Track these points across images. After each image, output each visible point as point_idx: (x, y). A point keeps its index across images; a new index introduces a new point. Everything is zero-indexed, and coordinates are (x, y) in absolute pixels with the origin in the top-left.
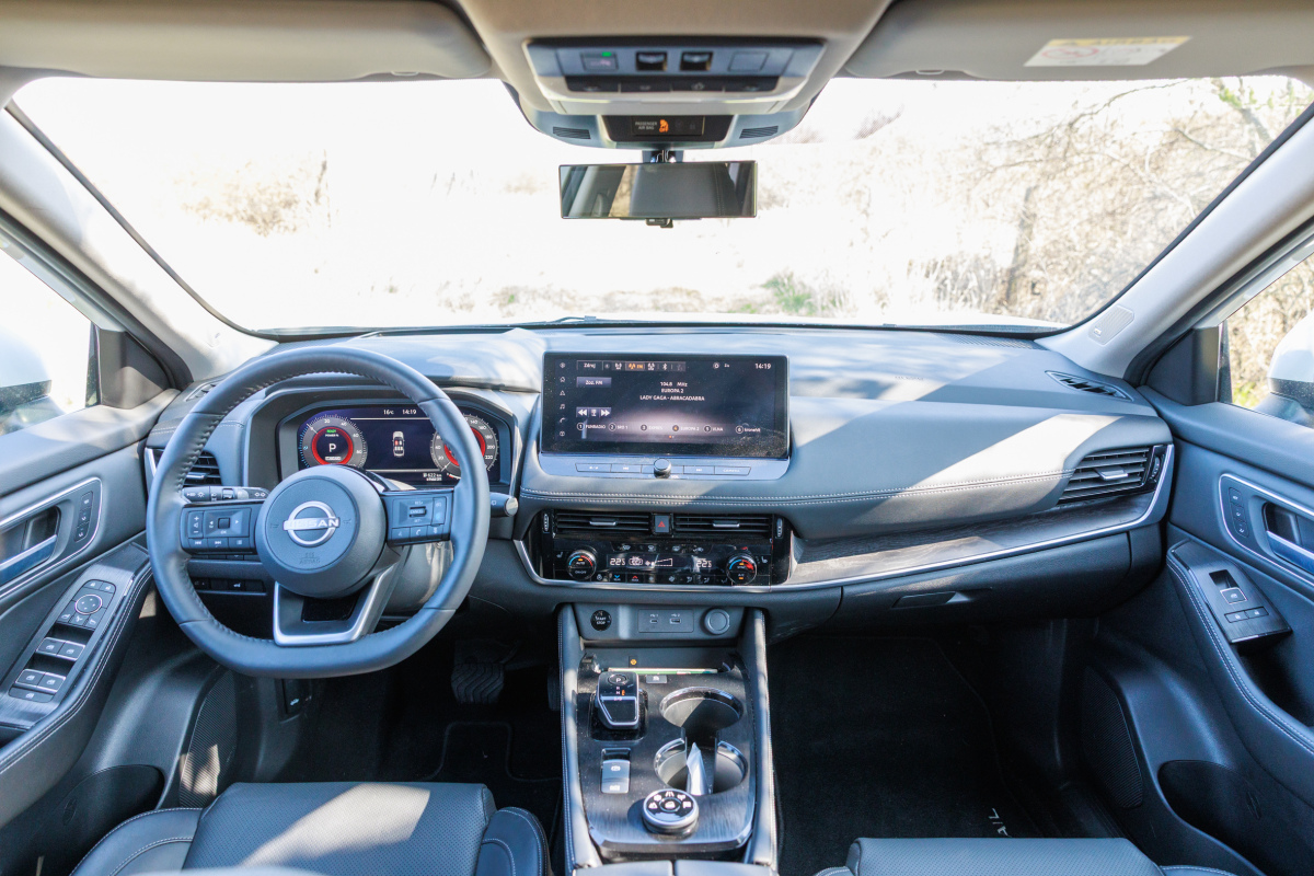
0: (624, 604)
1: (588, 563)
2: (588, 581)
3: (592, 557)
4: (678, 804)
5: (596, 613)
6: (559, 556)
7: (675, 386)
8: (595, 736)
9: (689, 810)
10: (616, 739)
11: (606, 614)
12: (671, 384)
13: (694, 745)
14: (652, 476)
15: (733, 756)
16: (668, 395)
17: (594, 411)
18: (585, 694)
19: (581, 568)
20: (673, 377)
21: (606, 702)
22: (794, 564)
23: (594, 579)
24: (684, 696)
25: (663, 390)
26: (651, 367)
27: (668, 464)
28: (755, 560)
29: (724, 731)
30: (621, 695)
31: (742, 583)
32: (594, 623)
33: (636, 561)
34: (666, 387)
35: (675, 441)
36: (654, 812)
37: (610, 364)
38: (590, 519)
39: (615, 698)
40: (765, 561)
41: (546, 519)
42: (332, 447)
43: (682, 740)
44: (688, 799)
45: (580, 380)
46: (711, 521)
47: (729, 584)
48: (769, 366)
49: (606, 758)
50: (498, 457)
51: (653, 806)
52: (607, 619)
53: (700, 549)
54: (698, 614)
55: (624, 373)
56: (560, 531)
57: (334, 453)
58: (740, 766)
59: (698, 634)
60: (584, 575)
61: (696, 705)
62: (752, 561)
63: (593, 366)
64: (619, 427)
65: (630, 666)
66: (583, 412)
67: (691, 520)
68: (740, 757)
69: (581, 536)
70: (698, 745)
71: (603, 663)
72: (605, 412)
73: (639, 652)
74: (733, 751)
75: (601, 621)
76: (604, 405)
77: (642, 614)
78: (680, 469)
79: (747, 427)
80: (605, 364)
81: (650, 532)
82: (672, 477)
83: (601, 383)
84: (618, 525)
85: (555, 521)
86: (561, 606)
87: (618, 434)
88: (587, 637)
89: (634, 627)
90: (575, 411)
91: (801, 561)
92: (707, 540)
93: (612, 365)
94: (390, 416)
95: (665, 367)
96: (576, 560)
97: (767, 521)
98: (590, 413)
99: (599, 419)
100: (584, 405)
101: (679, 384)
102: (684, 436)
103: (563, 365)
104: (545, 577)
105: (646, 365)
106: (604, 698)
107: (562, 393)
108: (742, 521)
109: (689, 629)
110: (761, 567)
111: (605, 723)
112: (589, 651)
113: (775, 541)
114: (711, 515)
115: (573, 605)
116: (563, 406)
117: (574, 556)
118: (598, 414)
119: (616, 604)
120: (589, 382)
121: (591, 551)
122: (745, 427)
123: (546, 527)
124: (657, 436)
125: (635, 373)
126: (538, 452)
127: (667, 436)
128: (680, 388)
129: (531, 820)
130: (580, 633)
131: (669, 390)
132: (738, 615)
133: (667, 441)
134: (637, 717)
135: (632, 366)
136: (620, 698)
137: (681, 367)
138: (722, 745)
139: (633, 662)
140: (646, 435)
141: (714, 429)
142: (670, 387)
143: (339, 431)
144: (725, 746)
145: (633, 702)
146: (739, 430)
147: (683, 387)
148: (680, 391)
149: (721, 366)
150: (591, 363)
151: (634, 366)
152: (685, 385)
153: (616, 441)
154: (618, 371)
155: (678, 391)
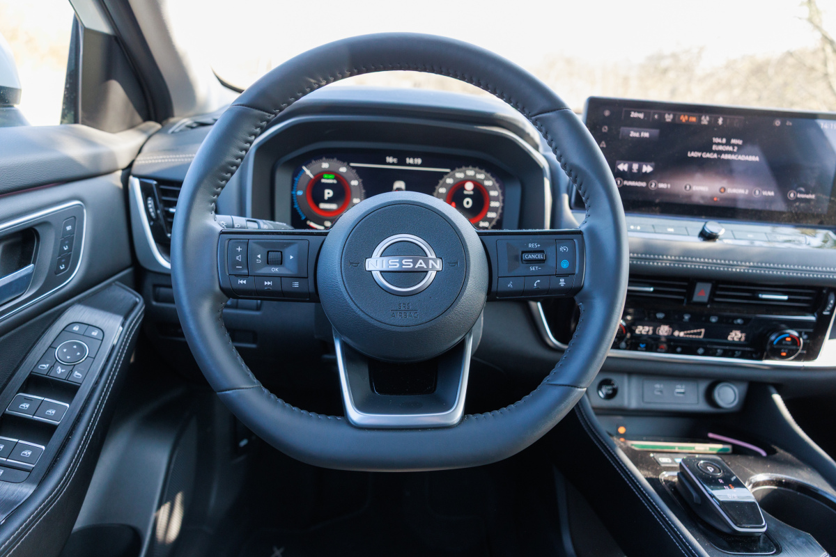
7: (728, 143)
12: (724, 141)
14: (698, 237)
16: (720, 152)
17: (635, 167)
20: (728, 134)
25: (714, 147)
26: (705, 120)
27: (713, 226)
33: (664, 330)
34: (718, 144)
35: (721, 204)
37: (660, 115)
42: (328, 193)
45: (624, 131)
46: (757, 291)
52: (613, 388)
53: (738, 321)
54: (703, 386)
55: (675, 125)
57: (330, 201)
63: (641, 116)
64: (661, 186)
66: (622, 167)
67: (733, 290)
72: (647, 169)
76: (645, 160)
79: (801, 192)
80: (655, 114)
81: (688, 301)
83: (647, 135)
84: (654, 291)
87: (659, 194)
90: (614, 166)
93: (662, 117)
94: (393, 164)
95: (720, 121)
97: (813, 295)
98: (631, 168)
99: (641, 176)
101: (733, 141)
102: (730, 199)
103: (607, 113)
105: (700, 118)
107: (603, 145)
109: (693, 401)
118: (640, 169)
120: (634, 133)
122: (799, 192)
124: (703, 197)
125: (688, 125)
127: (712, 198)
128: (733, 145)
131: (721, 148)
133: (711, 203)
135: (684, 118)
137: (737, 122)
140: (689, 196)
141: (765, 193)
142: (722, 144)
143: (338, 176)
146: (792, 195)
147: (737, 145)
148: (734, 148)
149: (783, 123)
150: (639, 112)
151: (686, 117)
152: (740, 142)
153: (657, 201)
154: (668, 123)
155: (730, 148)
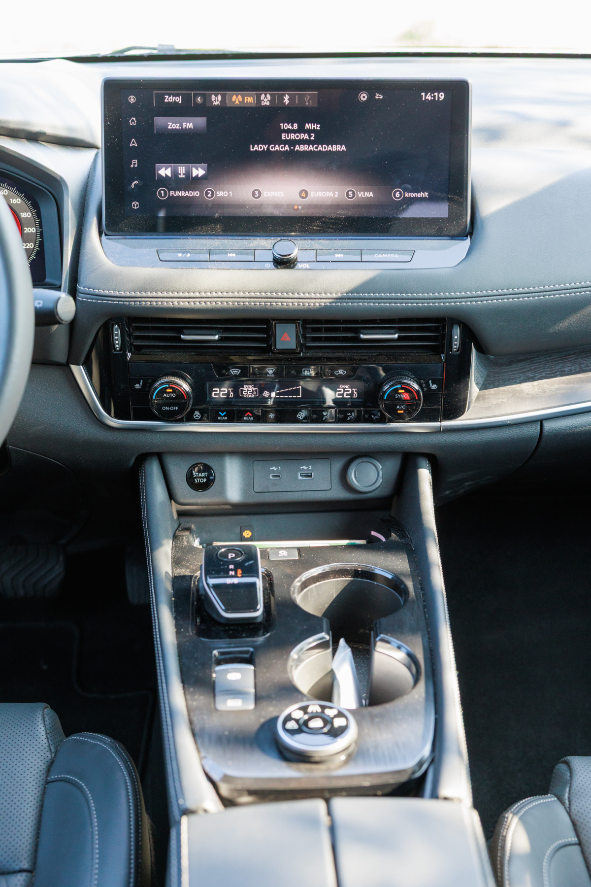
0: (232, 453)
1: (180, 395)
2: (181, 421)
3: (185, 387)
4: (327, 721)
5: (194, 466)
6: (137, 386)
7: (301, 130)
8: (201, 633)
9: (342, 730)
10: (231, 637)
11: (207, 468)
12: (296, 126)
13: (342, 642)
14: (271, 265)
15: (401, 655)
16: (292, 143)
17: (182, 170)
18: (184, 576)
19: (170, 402)
20: (299, 115)
21: (216, 587)
22: (474, 390)
23: (190, 419)
24: (323, 576)
25: (284, 136)
26: (266, 100)
27: (293, 247)
28: (420, 385)
29: (384, 620)
30: (236, 576)
31: (400, 418)
32: (190, 479)
33: (249, 391)
34: (288, 131)
35: (303, 213)
36: (292, 732)
37: (204, 96)
38: (180, 331)
39: (229, 581)
40: (434, 387)
41: (117, 332)
43: (326, 636)
44: (340, 714)
45: (159, 121)
46: (357, 331)
47: (382, 420)
48: (442, 96)
49: (219, 662)
50: (41, 245)
51: (291, 725)
52: (210, 474)
53: (341, 372)
54: (338, 465)
55: (225, 110)
56: (137, 350)
58: (409, 668)
59: (337, 493)
60: (175, 413)
61: (340, 588)
62: (416, 387)
63: (179, 100)
64: (220, 194)
65: (242, 539)
66: (165, 171)
67: (327, 330)
68: (410, 656)
69: (168, 356)
70: (348, 642)
71: (205, 536)
72: (199, 171)
73: (255, 520)
74: (399, 648)
75: (200, 477)
76: (197, 160)
77: (258, 467)
78: (311, 255)
79: (409, 191)
80: (196, 95)
81: (268, 349)
82: (299, 265)
83: (190, 125)
84: (221, 340)
85: (130, 336)
86: (143, 458)
87: (219, 205)
88: (182, 500)
89: (248, 484)
90: (153, 171)
91: (484, 386)
92: (351, 359)
93: (206, 98)
95: (286, 100)
96: (163, 391)
97: (436, 329)
98: (175, 173)
99: (191, 182)
100: (167, 160)
101: (308, 126)
102: (316, 206)
103: (132, 99)
104: (118, 416)
105: (259, 96)
106: (212, 581)
107: (133, 143)
108: (400, 330)
109: (326, 486)
110: (429, 396)
111: (215, 616)
112: (183, 519)
113: (447, 357)
114: (355, 322)
115: (160, 456)
116: (134, 163)
117: (159, 385)
118: (188, 173)
119: (220, 454)
120: (173, 124)
121: (184, 379)
122: (405, 190)
123: (117, 344)
124: (277, 206)
125: (242, 110)
126: (100, 233)
127: (291, 206)
128: (309, 132)
129: (115, 750)
130: (171, 496)
131: (293, 136)
132: (392, 465)
133: (291, 213)
134: (261, 607)
135: (237, 99)
136: (236, 581)
137: (309, 99)
138: (382, 640)
139: (247, 534)
140: (260, 206)
141: (361, 194)
142: (294, 132)
144: (388, 642)
145: (253, 585)
146: (398, 195)
147: (314, 131)
148: (310, 136)
149: (371, 97)
150: (175, 95)
151: (240, 97)
152: (317, 127)
153: (217, 215)
154: (217, 107)
155: (306, 137)
